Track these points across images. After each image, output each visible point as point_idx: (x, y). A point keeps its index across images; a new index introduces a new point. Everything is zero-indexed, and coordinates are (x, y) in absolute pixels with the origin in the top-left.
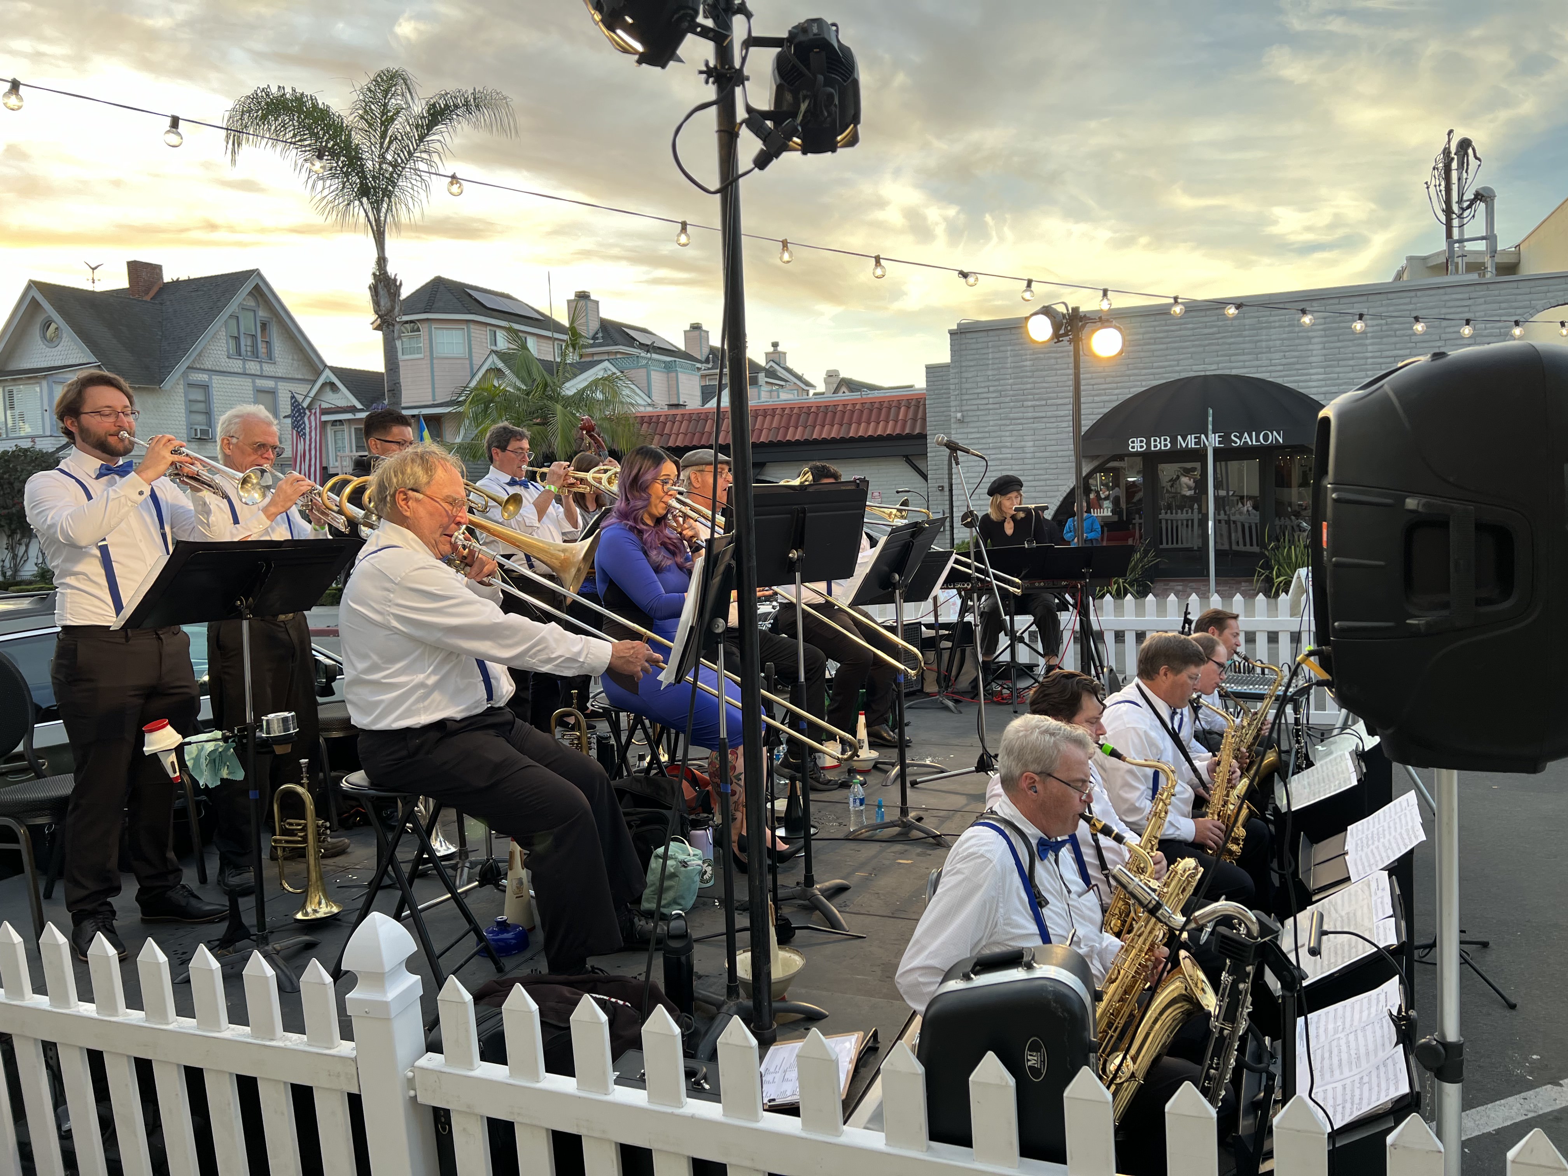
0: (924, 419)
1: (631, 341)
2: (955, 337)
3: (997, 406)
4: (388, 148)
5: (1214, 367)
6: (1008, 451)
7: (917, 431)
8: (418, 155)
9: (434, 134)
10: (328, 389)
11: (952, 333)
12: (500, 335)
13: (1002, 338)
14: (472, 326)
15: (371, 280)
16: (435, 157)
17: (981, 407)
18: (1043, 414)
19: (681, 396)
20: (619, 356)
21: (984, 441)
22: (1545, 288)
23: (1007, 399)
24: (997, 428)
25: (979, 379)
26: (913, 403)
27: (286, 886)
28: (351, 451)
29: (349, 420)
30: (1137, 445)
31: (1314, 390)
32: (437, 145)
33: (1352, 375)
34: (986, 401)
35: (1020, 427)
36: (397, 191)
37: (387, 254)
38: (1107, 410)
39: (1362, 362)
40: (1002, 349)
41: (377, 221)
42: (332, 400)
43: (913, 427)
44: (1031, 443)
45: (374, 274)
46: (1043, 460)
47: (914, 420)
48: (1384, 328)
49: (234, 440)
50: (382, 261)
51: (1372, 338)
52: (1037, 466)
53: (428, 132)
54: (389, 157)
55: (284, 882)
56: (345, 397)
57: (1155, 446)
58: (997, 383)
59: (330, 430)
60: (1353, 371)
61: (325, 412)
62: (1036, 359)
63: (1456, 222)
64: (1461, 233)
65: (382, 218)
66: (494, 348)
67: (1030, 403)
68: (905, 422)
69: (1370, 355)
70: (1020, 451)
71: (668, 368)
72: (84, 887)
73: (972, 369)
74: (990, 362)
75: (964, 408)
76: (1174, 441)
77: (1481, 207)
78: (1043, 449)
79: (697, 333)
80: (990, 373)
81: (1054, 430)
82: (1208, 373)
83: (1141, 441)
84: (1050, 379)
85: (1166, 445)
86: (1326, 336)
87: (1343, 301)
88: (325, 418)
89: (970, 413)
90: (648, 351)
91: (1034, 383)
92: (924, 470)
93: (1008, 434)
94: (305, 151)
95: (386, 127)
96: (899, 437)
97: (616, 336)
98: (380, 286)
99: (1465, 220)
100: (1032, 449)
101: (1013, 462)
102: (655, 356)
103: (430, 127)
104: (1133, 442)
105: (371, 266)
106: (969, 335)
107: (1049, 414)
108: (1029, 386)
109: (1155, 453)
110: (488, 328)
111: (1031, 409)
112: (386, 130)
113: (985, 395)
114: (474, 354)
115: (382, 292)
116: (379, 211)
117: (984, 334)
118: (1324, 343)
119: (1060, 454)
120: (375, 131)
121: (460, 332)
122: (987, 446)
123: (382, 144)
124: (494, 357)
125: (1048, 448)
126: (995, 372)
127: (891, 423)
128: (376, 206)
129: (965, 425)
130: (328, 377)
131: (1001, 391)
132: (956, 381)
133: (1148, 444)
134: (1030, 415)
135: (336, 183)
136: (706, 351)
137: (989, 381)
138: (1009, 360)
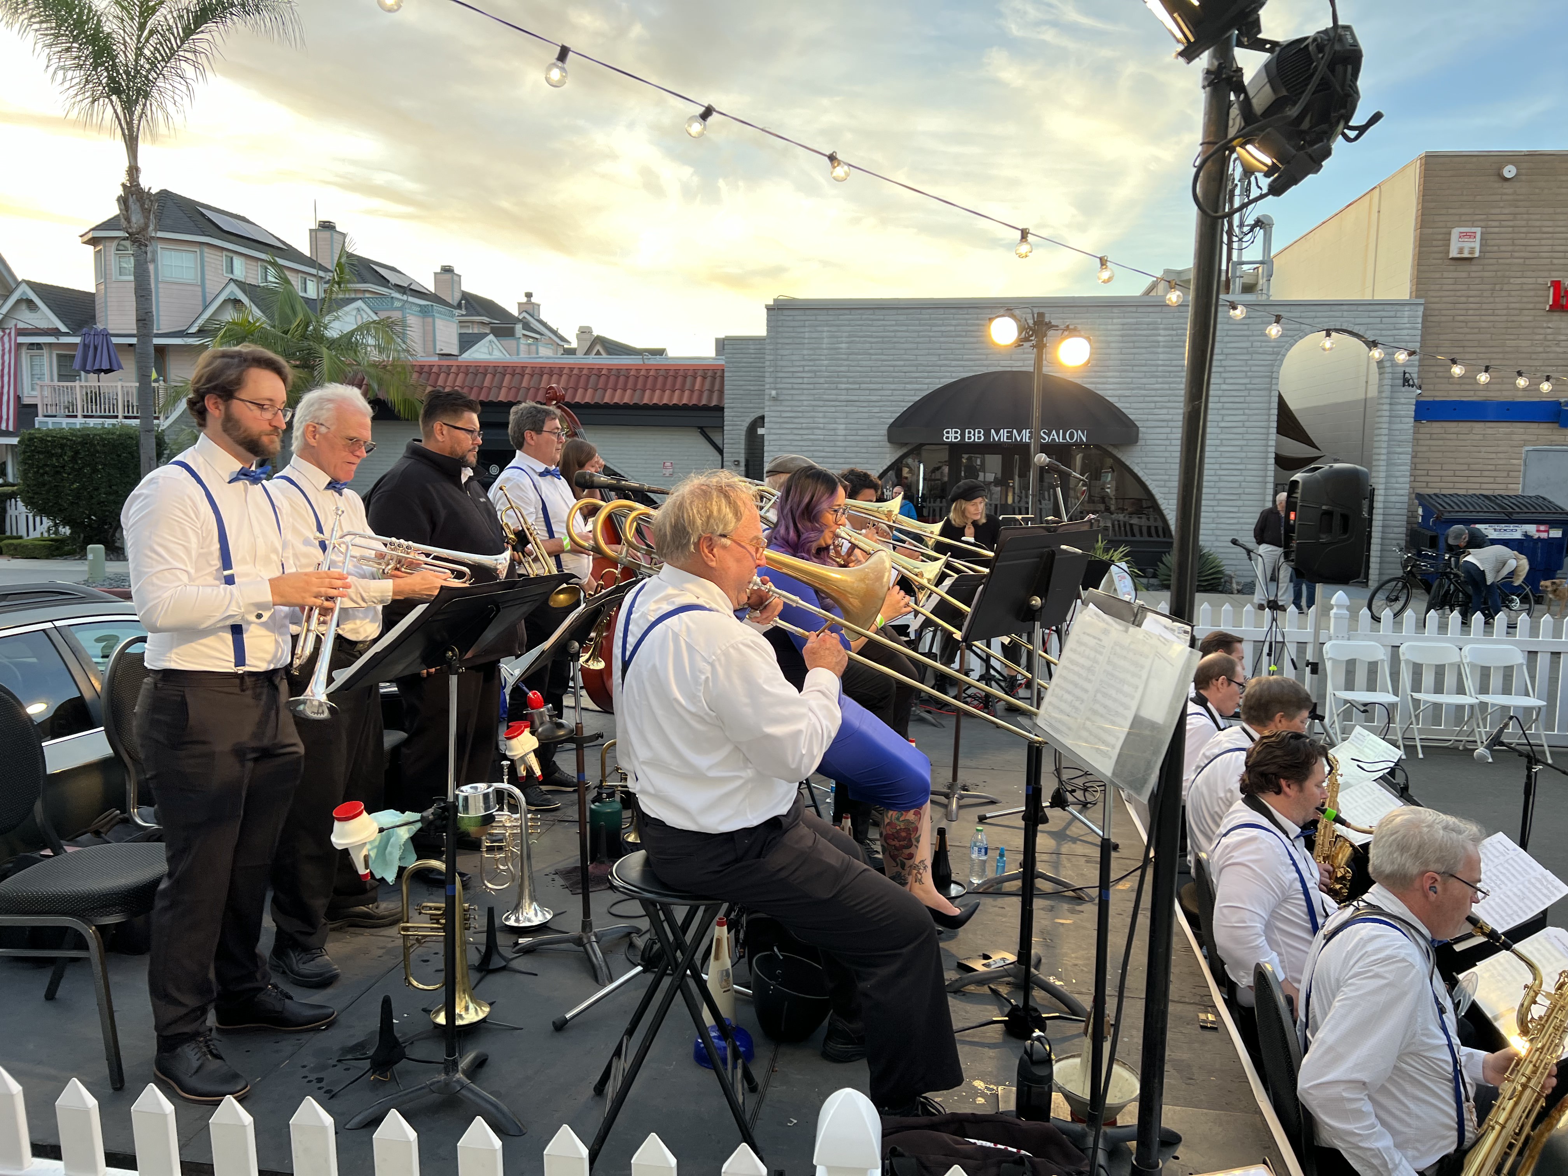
0: (721, 392)
1: (384, 281)
2: (772, 312)
3: (811, 386)
4: (147, 41)
5: (1020, 363)
6: (819, 432)
7: (714, 403)
8: (181, 53)
9: (202, 32)
10: (24, 306)
11: (769, 309)
12: (238, 262)
13: (819, 318)
14: (206, 250)
15: (120, 192)
16: (202, 59)
17: (796, 386)
18: (856, 398)
19: (438, 343)
20: (367, 295)
21: (796, 420)
22: (1313, 314)
23: (822, 381)
24: (810, 409)
25: (794, 358)
26: (710, 373)
27: (415, 983)
28: (52, 380)
29: (50, 344)
30: (951, 436)
31: (1110, 393)
32: (205, 45)
33: (1144, 380)
34: (800, 381)
35: (833, 409)
36: (155, 93)
37: (140, 164)
38: (918, 398)
39: (1154, 369)
40: (819, 329)
41: (130, 124)
42: (27, 319)
43: (710, 398)
44: (843, 426)
45: (124, 185)
46: (854, 444)
47: (711, 391)
48: (1175, 338)
49: (323, 430)
50: (133, 171)
51: (1164, 347)
52: (849, 449)
53: (196, 28)
54: (147, 52)
55: (411, 979)
56: (46, 318)
57: (969, 438)
58: (811, 363)
59: (25, 355)
60: (1145, 377)
61: (21, 332)
62: (851, 342)
63: (1235, 245)
64: (1240, 255)
65: (136, 122)
66: (231, 276)
67: (843, 386)
68: (701, 392)
69: (1160, 362)
70: (832, 433)
71: (424, 312)
72: (181, 1004)
73: (787, 347)
74: (806, 341)
75: (778, 386)
76: (987, 434)
77: (1259, 233)
78: (854, 432)
79: (448, 276)
80: (805, 352)
81: (866, 415)
82: (1014, 369)
83: (956, 432)
84: (864, 363)
85: (979, 438)
86: (1123, 342)
87: (1140, 309)
88: (21, 340)
89: (785, 392)
90: (404, 293)
91: (849, 366)
92: (718, 442)
93: (821, 415)
94: (47, 35)
95: (145, 18)
96: (695, 408)
97: (365, 273)
98: (131, 200)
99: (1244, 245)
100: (844, 432)
101: (825, 443)
102: (411, 299)
103: (198, 25)
104: (948, 432)
105: (124, 178)
106: (786, 312)
107: (862, 398)
108: (842, 369)
109: (969, 444)
110: (225, 253)
111: (844, 392)
112: (146, 22)
113: (799, 375)
114: (207, 282)
115: (134, 206)
116: (132, 114)
117: (801, 312)
118: (1121, 348)
119: (871, 438)
120: (132, 19)
121: (192, 255)
122: (799, 426)
123: (139, 37)
124: (232, 286)
125: (860, 432)
126: (811, 352)
127: (687, 393)
128: (129, 106)
129: (778, 403)
130: (24, 293)
131: (815, 372)
132: (771, 357)
133: (963, 435)
134: (843, 398)
135: (78, 75)
136: (457, 296)
137: (804, 360)
138: (825, 340)
